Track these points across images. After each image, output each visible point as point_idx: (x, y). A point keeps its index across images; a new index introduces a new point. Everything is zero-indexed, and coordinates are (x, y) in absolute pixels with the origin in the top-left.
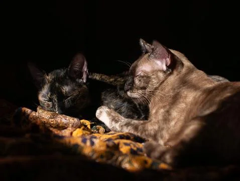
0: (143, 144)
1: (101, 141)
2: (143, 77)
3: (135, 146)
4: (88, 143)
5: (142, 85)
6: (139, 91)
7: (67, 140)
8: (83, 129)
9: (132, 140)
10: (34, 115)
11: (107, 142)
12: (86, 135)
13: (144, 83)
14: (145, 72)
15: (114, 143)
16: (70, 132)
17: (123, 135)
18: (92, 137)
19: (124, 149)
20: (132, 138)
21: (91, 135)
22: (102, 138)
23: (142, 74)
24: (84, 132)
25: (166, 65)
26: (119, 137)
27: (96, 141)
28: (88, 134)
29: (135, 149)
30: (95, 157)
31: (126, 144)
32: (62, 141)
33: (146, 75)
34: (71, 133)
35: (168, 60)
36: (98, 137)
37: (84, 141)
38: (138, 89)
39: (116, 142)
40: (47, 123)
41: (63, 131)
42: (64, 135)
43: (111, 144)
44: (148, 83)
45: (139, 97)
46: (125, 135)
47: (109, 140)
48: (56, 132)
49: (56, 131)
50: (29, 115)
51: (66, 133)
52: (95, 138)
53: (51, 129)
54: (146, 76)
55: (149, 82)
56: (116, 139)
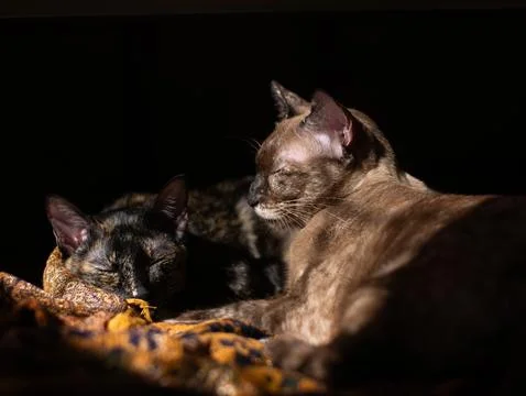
0: (263, 341)
1: (172, 338)
2: (289, 175)
3: (244, 346)
4: (144, 345)
5: (288, 190)
6: (279, 205)
7: (97, 340)
8: (132, 315)
9: (238, 333)
10: (23, 287)
11: (185, 341)
12: (138, 326)
13: (292, 186)
14: (294, 164)
15: (199, 341)
16: (103, 320)
17: (218, 324)
18: (151, 331)
19: (222, 354)
20: (237, 329)
21: (150, 327)
22: (171, 333)
23: (288, 169)
24: (134, 320)
25: (343, 146)
26: (208, 328)
27: (161, 340)
28: (142, 325)
29: (245, 352)
30: (158, 373)
31: (225, 343)
32: (85, 343)
33: (296, 170)
34: (106, 325)
35: (347, 133)
36: (163, 329)
37: (135, 340)
38: (276, 200)
39: (204, 338)
40: (50, 306)
41: (88, 320)
42: (90, 328)
43: (192, 343)
44: (302, 187)
45: (279, 217)
46: (223, 323)
47: (187, 335)
48: (72, 324)
49: (72, 322)
50: (12, 288)
51: (93, 324)
52: (159, 331)
53: (61, 317)
54: (296, 173)
55: (304, 185)
56: (203, 333)
